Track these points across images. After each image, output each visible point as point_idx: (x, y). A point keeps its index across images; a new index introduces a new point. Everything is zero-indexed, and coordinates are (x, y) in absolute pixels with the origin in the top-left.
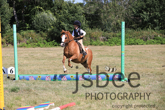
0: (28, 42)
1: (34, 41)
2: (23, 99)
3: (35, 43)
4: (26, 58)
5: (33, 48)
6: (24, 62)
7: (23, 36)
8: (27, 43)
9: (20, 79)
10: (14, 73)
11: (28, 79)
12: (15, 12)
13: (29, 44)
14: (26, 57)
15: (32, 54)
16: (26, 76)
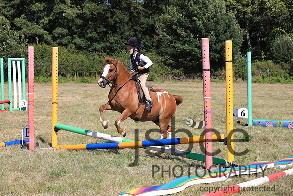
0: (265, 76)
1: (272, 75)
2: (258, 152)
3: (273, 78)
4: (262, 97)
5: (271, 85)
6: (259, 103)
7: (258, 68)
8: (263, 78)
9: (254, 124)
10: (246, 117)
11: (264, 126)
12: (248, 34)
13: (266, 79)
14: (262, 95)
15: (269, 92)
16: (262, 121)
